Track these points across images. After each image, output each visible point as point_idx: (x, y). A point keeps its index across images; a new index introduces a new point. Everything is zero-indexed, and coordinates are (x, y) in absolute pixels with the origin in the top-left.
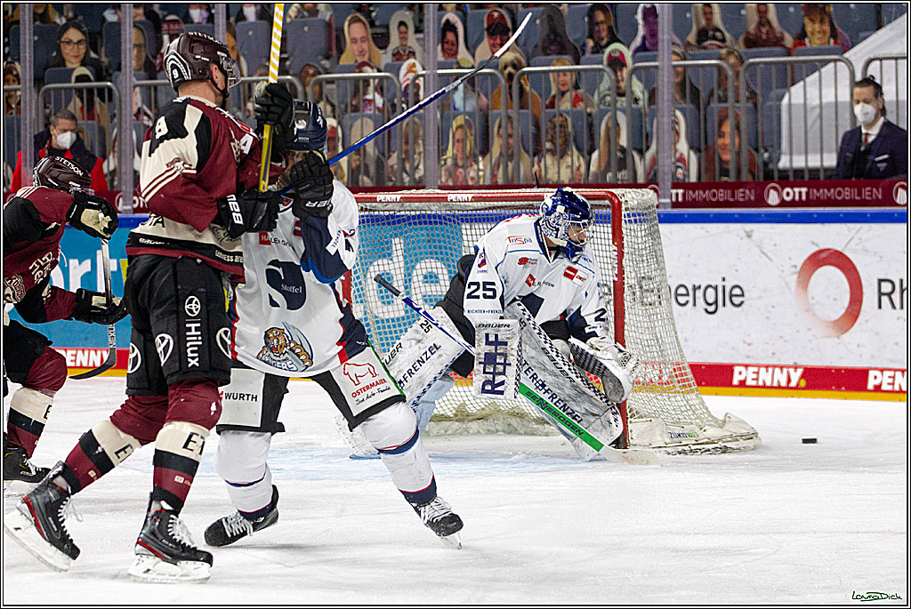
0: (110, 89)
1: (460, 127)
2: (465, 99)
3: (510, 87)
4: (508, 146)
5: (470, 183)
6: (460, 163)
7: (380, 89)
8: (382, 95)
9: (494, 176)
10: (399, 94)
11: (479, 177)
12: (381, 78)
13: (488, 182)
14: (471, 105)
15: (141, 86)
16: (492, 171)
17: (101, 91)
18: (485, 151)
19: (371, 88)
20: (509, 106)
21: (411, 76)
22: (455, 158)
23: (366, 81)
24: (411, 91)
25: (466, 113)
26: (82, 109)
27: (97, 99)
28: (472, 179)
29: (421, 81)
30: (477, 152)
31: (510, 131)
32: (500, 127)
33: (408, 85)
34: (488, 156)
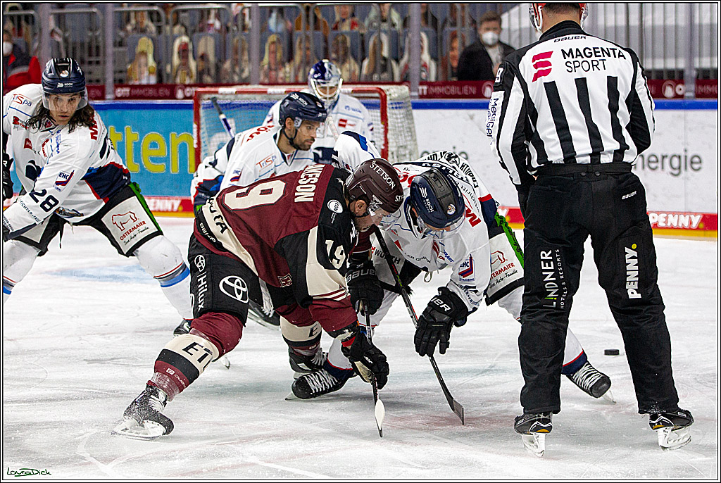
0: (32, 16)
1: (273, 43)
2: (277, 23)
3: (308, 16)
4: (306, 56)
5: (280, 81)
6: (273, 67)
7: (218, 16)
8: (219, 20)
9: (296, 76)
10: (231, 19)
11: (286, 77)
12: (219, 9)
13: (292, 80)
14: (281, 27)
15: (55, 14)
16: (295, 73)
17: (27, 17)
18: (290, 58)
19: (212, 15)
20: (307, 28)
21: (240, 7)
22: (269, 63)
23: (209, 10)
24: (240, 18)
25: (277, 33)
26: (14, 29)
27: (23, 23)
28: (281, 78)
29: (246, 11)
30: (285, 60)
31: (307, 45)
32: (301, 42)
33: (237, 15)
34: (292, 63)
